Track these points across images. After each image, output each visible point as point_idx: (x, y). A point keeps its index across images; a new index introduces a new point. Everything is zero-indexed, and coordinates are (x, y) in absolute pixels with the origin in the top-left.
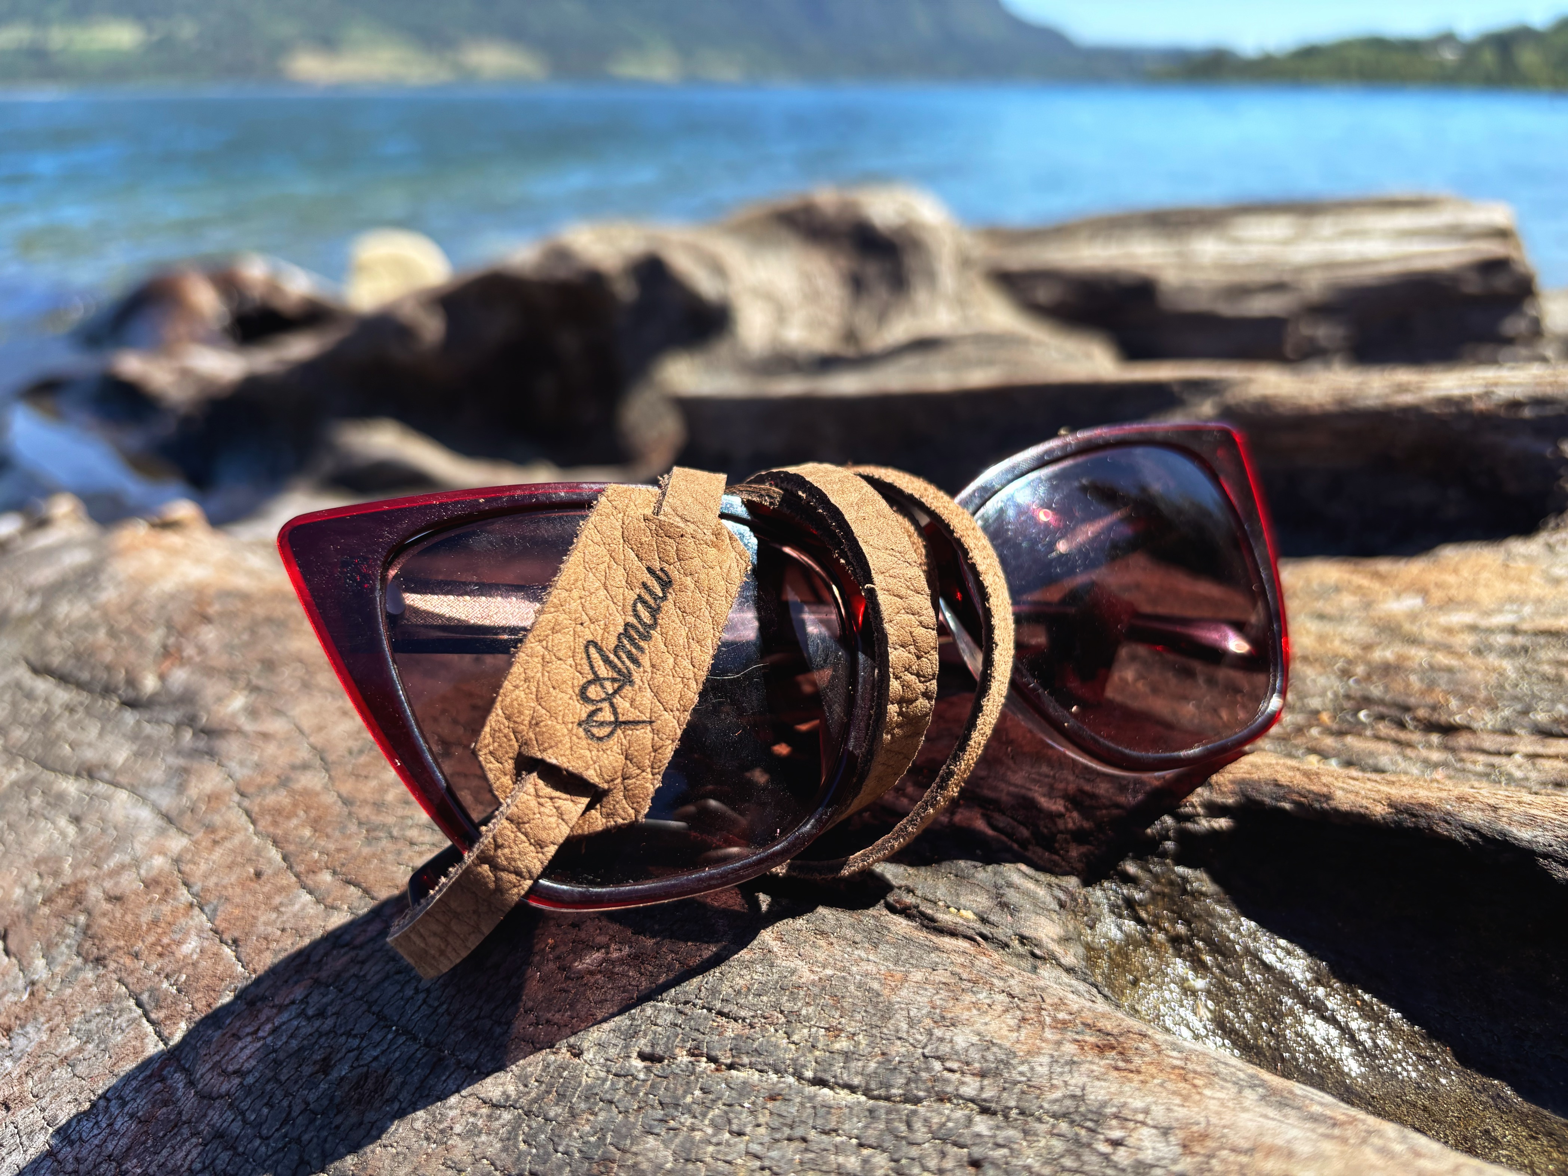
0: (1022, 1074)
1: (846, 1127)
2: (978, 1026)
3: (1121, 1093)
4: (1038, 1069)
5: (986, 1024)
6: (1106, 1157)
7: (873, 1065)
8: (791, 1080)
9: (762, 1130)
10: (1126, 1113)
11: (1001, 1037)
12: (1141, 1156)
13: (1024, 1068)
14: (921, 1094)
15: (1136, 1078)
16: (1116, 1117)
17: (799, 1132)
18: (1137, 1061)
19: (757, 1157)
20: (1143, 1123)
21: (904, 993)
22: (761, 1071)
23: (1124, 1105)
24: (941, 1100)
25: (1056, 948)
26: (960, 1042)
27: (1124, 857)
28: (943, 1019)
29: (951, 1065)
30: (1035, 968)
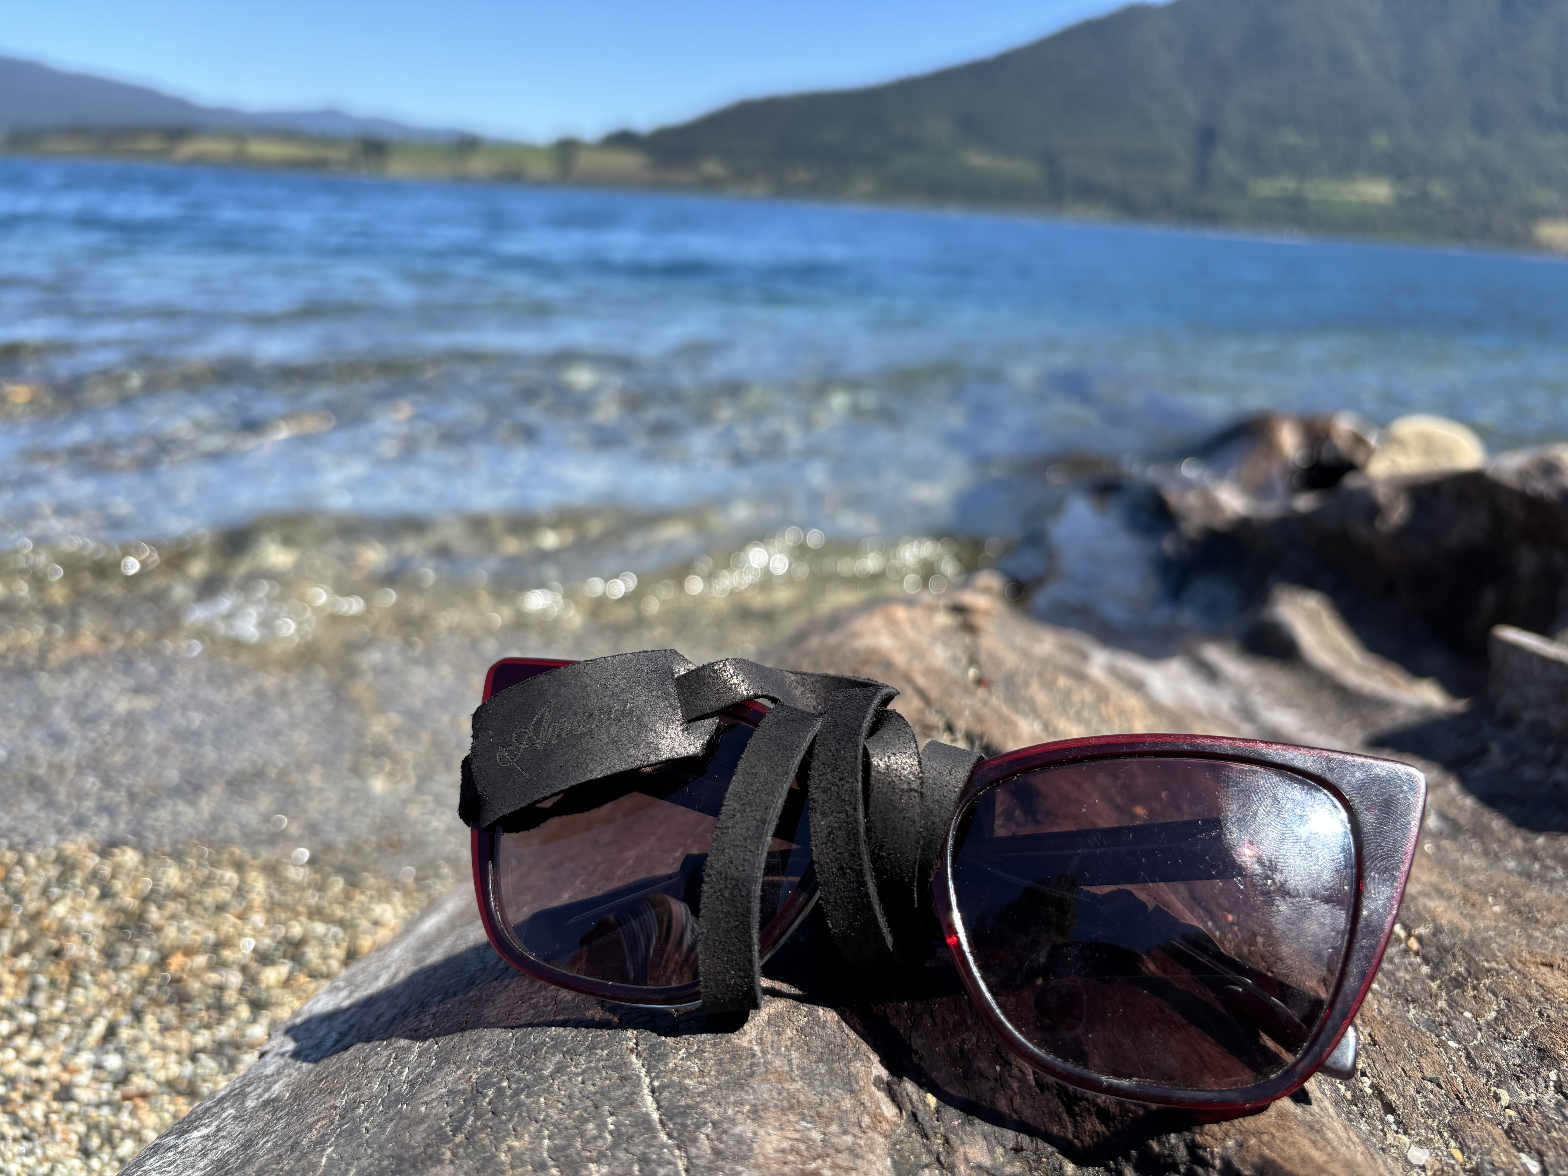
1: (621, 1118)
2: (762, 1132)
5: (769, 1134)
7: (683, 1103)
8: (647, 1081)
9: (592, 1088)
14: (675, 1134)
19: (570, 1097)
21: (765, 1087)
22: (643, 1066)
24: (679, 1147)
25: (962, 1168)
26: (737, 1130)
27: (1128, 1159)
28: (755, 1114)
29: (714, 1136)
30: (927, 1166)
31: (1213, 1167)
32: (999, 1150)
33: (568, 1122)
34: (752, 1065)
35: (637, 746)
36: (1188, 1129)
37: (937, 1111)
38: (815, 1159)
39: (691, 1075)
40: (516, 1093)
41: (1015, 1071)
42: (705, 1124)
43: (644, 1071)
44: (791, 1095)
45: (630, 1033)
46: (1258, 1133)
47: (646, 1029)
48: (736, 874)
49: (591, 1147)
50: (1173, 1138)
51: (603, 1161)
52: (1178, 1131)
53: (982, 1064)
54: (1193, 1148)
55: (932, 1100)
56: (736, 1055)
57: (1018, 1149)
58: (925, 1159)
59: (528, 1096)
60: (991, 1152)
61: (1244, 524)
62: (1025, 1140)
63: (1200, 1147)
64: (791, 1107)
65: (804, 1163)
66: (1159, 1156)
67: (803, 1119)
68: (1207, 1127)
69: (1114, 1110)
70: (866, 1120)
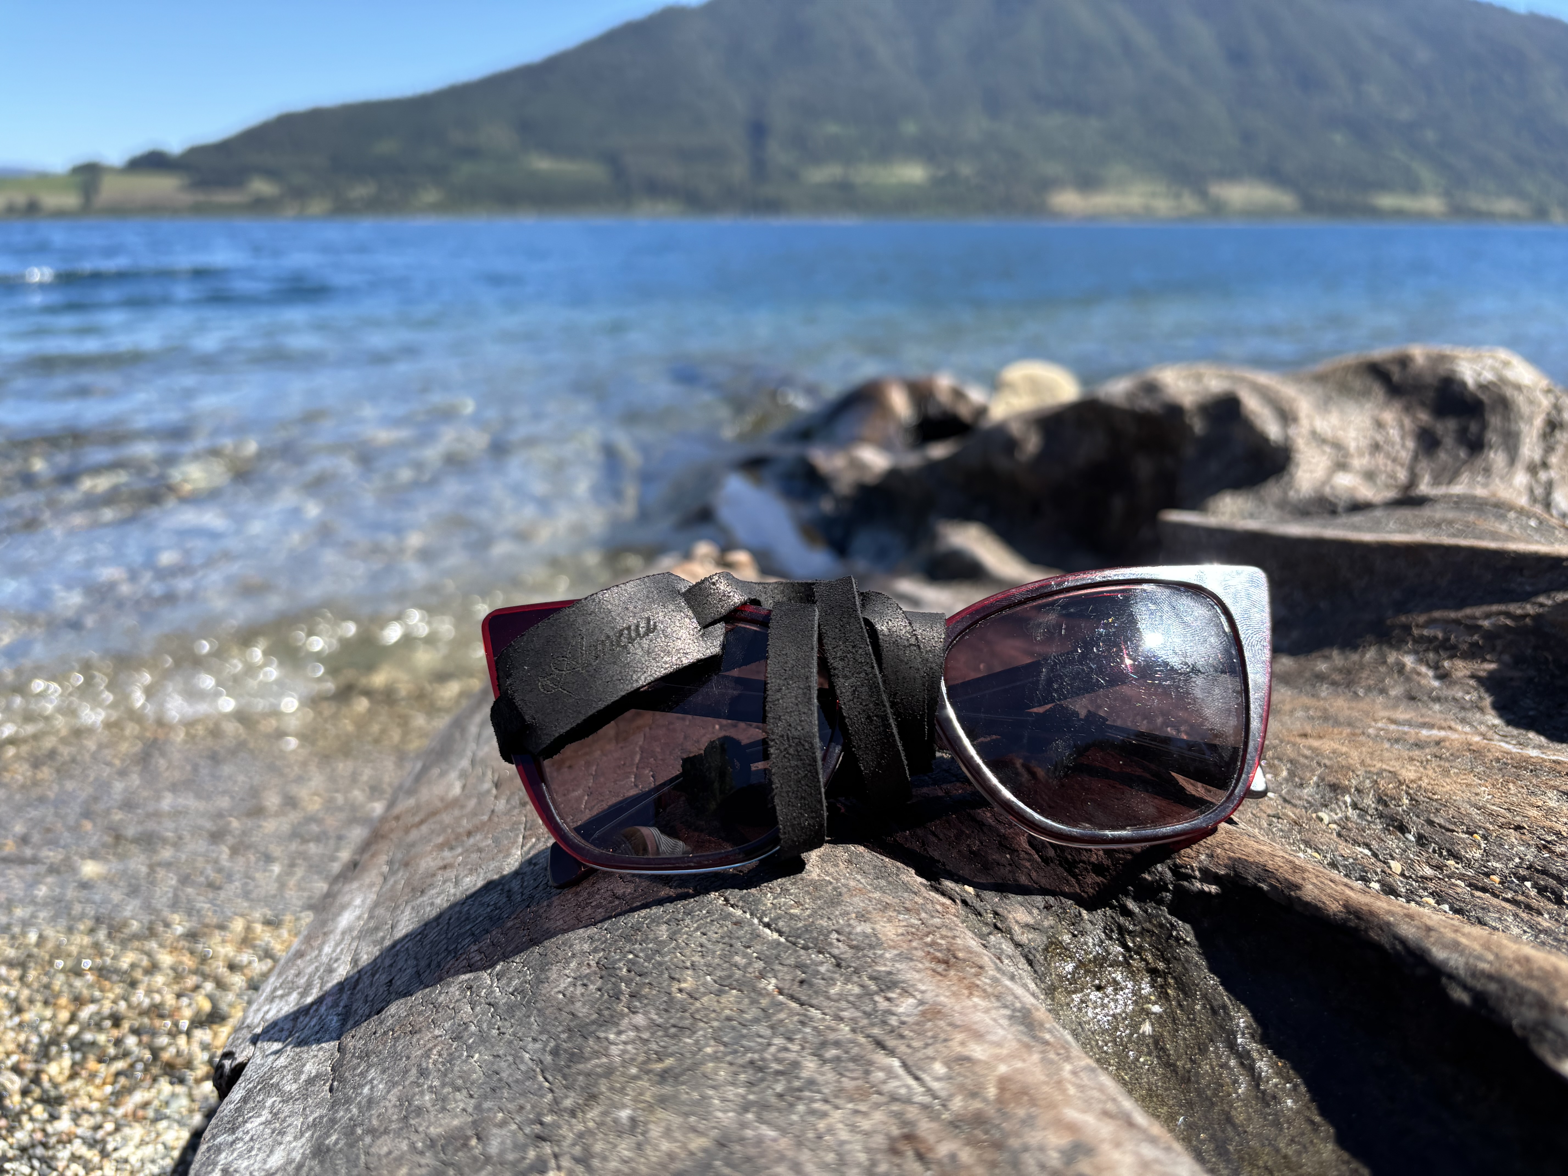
0: (875, 954)
1: (757, 948)
2: (878, 927)
3: (920, 981)
4: (888, 955)
5: (884, 927)
6: (875, 1002)
7: (800, 925)
8: (756, 921)
9: (715, 936)
10: (911, 990)
11: (886, 935)
12: (894, 1009)
13: (879, 952)
14: (811, 945)
15: (940, 978)
16: (903, 989)
17: (733, 941)
18: (952, 973)
19: (702, 946)
20: (914, 996)
21: (856, 900)
22: (745, 912)
23: (913, 986)
24: (820, 952)
25: (1016, 928)
26: (859, 929)
27: (1127, 894)
28: (862, 917)
29: (842, 938)
30: (990, 933)
31: (1195, 878)
32: (1035, 911)
33: (717, 961)
34: (835, 889)
35: (669, 653)
36: (1169, 857)
37: (978, 896)
38: (927, 936)
39: (791, 907)
40: (648, 959)
41: (1023, 855)
42: (830, 932)
43: (748, 916)
44: (879, 901)
45: (713, 895)
46: (1221, 845)
47: (727, 888)
48: (796, 734)
49: (750, 970)
50: (1159, 867)
51: (769, 975)
52: (1162, 861)
53: (996, 857)
54: (1176, 870)
55: (970, 889)
56: (817, 886)
57: (1048, 907)
58: (985, 930)
59: (662, 955)
60: (1030, 913)
61: (893, 474)
62: (1051, 900)
63: (1182, 867)
64: (886, 908)
65: (921, 939)
66: (1152, 882)
67: (899, 913)
68: (1182, 852)
69: (1107, 862)
70: (938, 907)
